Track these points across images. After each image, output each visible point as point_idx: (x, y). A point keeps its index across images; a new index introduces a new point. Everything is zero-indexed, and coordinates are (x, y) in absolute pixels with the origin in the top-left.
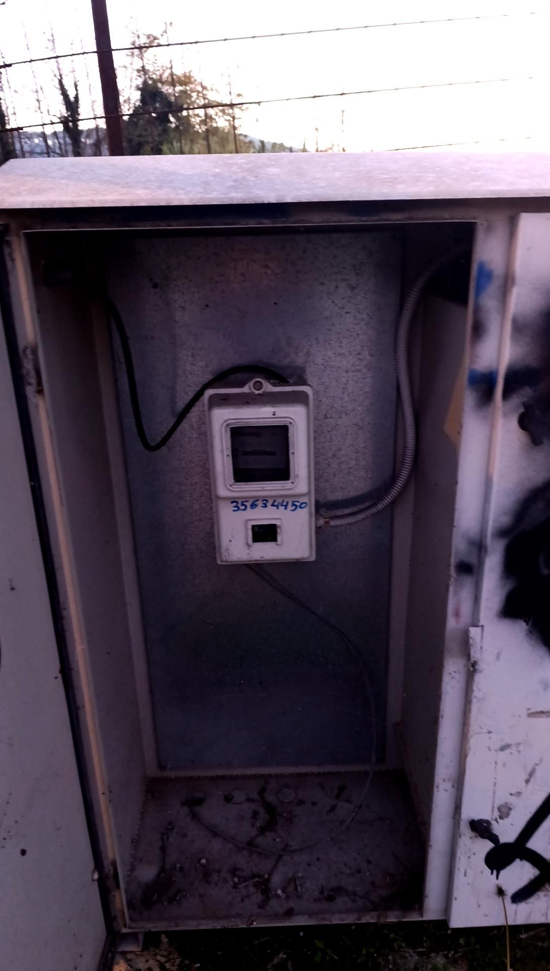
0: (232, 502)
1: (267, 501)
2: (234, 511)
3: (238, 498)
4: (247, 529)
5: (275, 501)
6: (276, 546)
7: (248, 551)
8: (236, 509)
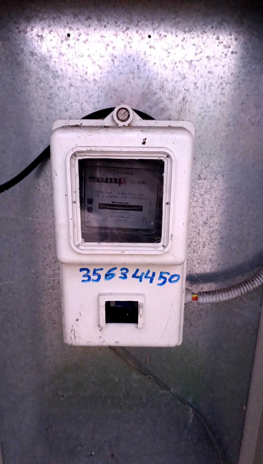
0: (81, 270)
1: (127, 270)
2: (83, 281)
3: (89, 264)
4: (99, 306)
5: (137, 271)
6: (136, 329)
7: (99, 334)
8: (86, 278)
